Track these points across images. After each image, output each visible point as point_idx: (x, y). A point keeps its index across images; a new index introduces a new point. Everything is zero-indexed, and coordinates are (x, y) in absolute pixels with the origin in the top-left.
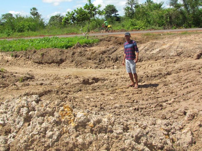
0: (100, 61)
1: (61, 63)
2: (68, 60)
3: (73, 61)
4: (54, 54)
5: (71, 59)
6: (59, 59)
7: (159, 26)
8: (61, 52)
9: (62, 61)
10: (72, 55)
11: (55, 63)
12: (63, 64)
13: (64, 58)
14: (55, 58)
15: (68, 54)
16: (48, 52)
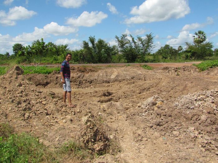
0: (80, 83)
1: (47, 85)
2: (52, 83)
3: (57, 84)
4: (41, 78)
5: (55, 82)
6: (45, 82)
7: (75, 61)
8: (46, 76)
9: (47, 83)
10: (56, 79)
11: (41, 85)
12: (49, 85)
13: (49, 81)
14: (41, 81)
15: (52, 79)
16: (34, 77)
